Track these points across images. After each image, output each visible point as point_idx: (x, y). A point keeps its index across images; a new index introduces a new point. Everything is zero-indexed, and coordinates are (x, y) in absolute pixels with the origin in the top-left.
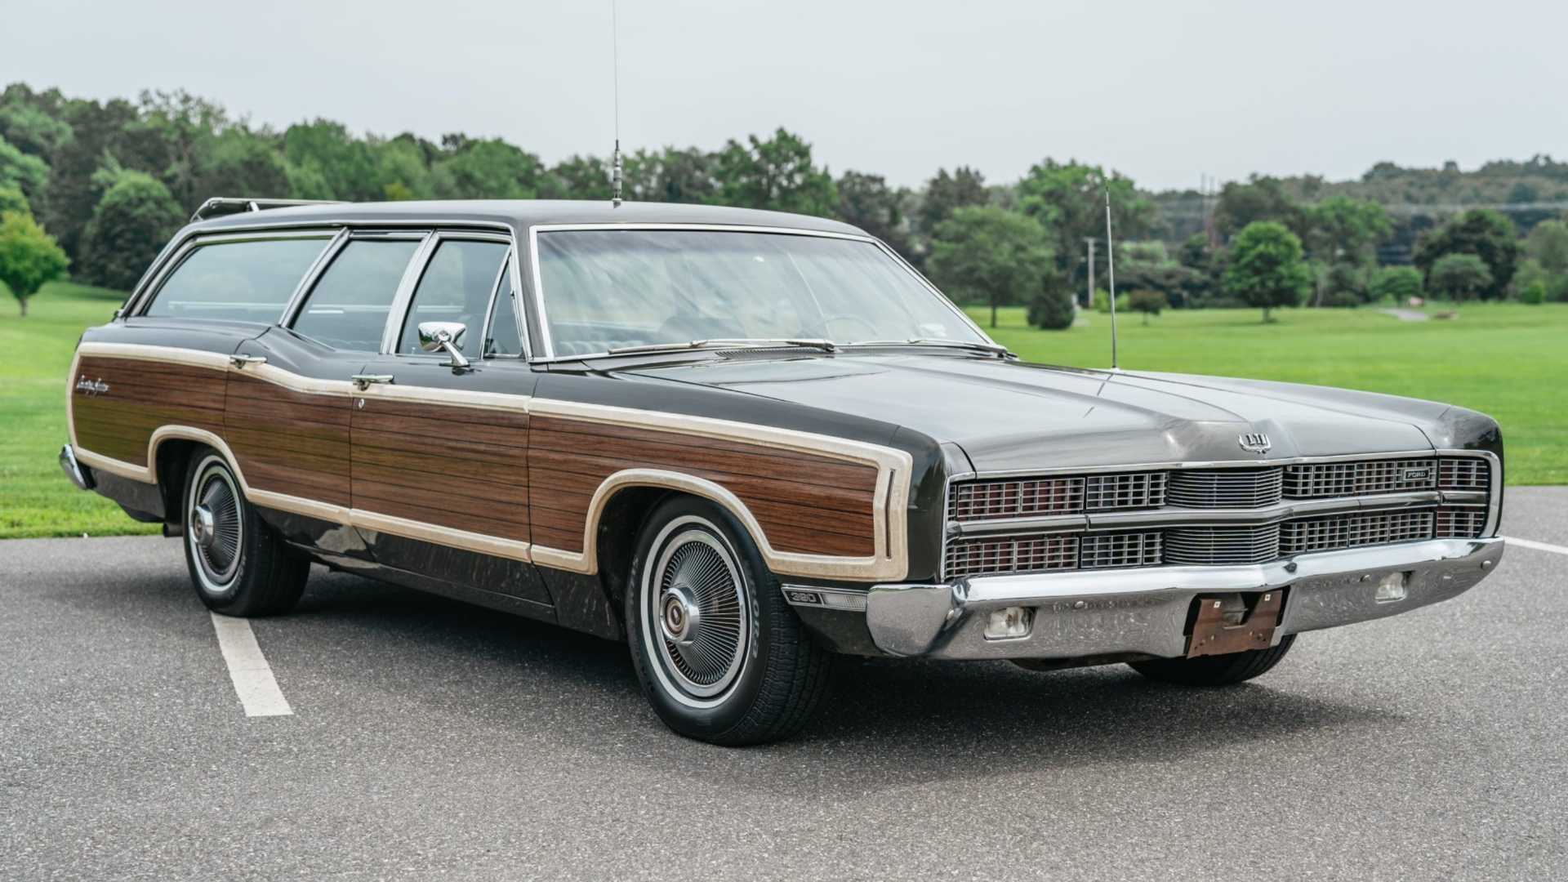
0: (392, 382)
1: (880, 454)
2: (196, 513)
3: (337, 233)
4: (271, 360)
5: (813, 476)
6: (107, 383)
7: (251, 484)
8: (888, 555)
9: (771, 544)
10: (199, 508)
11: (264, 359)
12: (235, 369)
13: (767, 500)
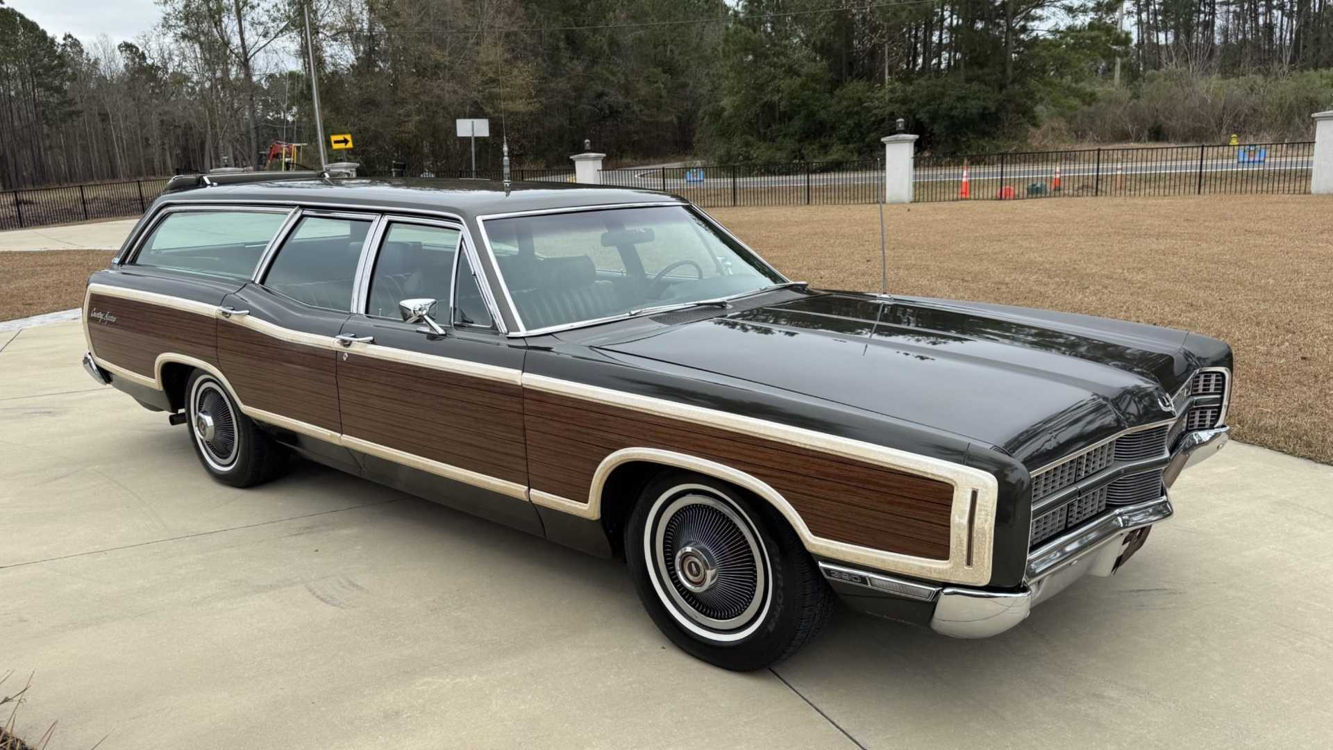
0: (372, 342)
1: (957, 472)
2: (199, 419)
3: (292, 211)
4: (254, 313)
5: (869, 483)
6: (114, 316)
7: (245, 403)
8: (969, 563)
9: (810, 530)
10: (201, 415)
11: (248, 311)
12: (223, 318)
13: (811, 495)
